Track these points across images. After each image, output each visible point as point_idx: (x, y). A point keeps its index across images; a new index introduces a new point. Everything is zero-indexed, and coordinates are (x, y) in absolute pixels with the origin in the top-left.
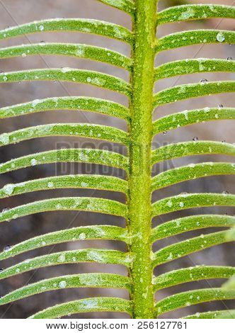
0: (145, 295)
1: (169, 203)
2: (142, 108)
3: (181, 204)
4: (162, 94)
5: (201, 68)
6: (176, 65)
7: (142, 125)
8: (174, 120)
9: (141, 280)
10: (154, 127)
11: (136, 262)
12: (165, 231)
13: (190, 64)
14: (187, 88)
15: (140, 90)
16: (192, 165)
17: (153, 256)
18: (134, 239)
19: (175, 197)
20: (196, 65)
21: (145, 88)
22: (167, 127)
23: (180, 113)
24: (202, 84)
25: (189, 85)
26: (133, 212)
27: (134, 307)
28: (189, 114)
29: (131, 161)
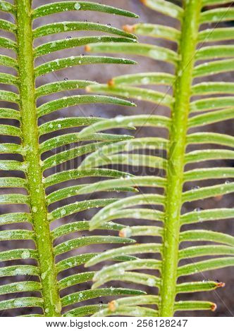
0: (38, 191)
1: (50, 125)
2: (25, 59)
3: (59, 126)
4: (40, 48)
5: (66, 28)
6: (48, 27)
7: (27, 71)
8: (49, 66)
9: (35, 180)
10: (36, 72)
11: (30, 167)
12: (49, 145)
13: (57, 26)
14: (57, 43)
15: (23, 46)
16: (65, 98)
17: (42, 163)
18: (27, 152)
19: (55, 121)
20: (61, 27)
21: (27, 45)
22: (45, 71)
23: (53, 61)
24: (68, 39)
25: (58, 41)
26: (26, 132)
27: (31, 200)
28: (60, 62)
29: (21, 98)
